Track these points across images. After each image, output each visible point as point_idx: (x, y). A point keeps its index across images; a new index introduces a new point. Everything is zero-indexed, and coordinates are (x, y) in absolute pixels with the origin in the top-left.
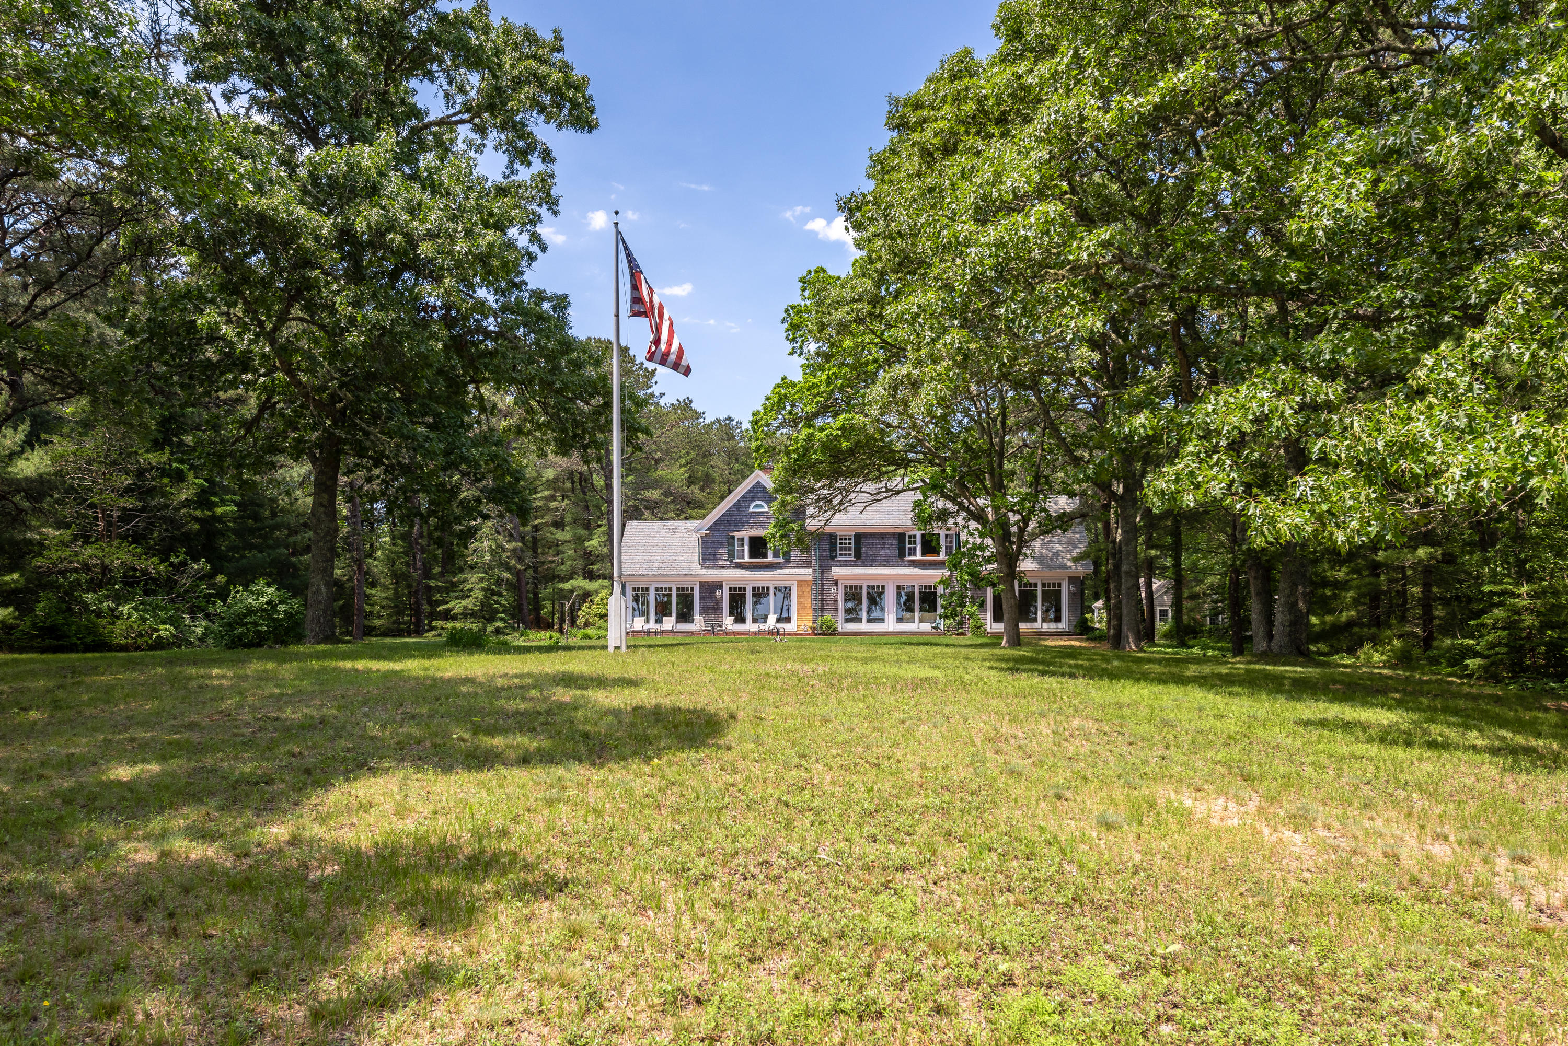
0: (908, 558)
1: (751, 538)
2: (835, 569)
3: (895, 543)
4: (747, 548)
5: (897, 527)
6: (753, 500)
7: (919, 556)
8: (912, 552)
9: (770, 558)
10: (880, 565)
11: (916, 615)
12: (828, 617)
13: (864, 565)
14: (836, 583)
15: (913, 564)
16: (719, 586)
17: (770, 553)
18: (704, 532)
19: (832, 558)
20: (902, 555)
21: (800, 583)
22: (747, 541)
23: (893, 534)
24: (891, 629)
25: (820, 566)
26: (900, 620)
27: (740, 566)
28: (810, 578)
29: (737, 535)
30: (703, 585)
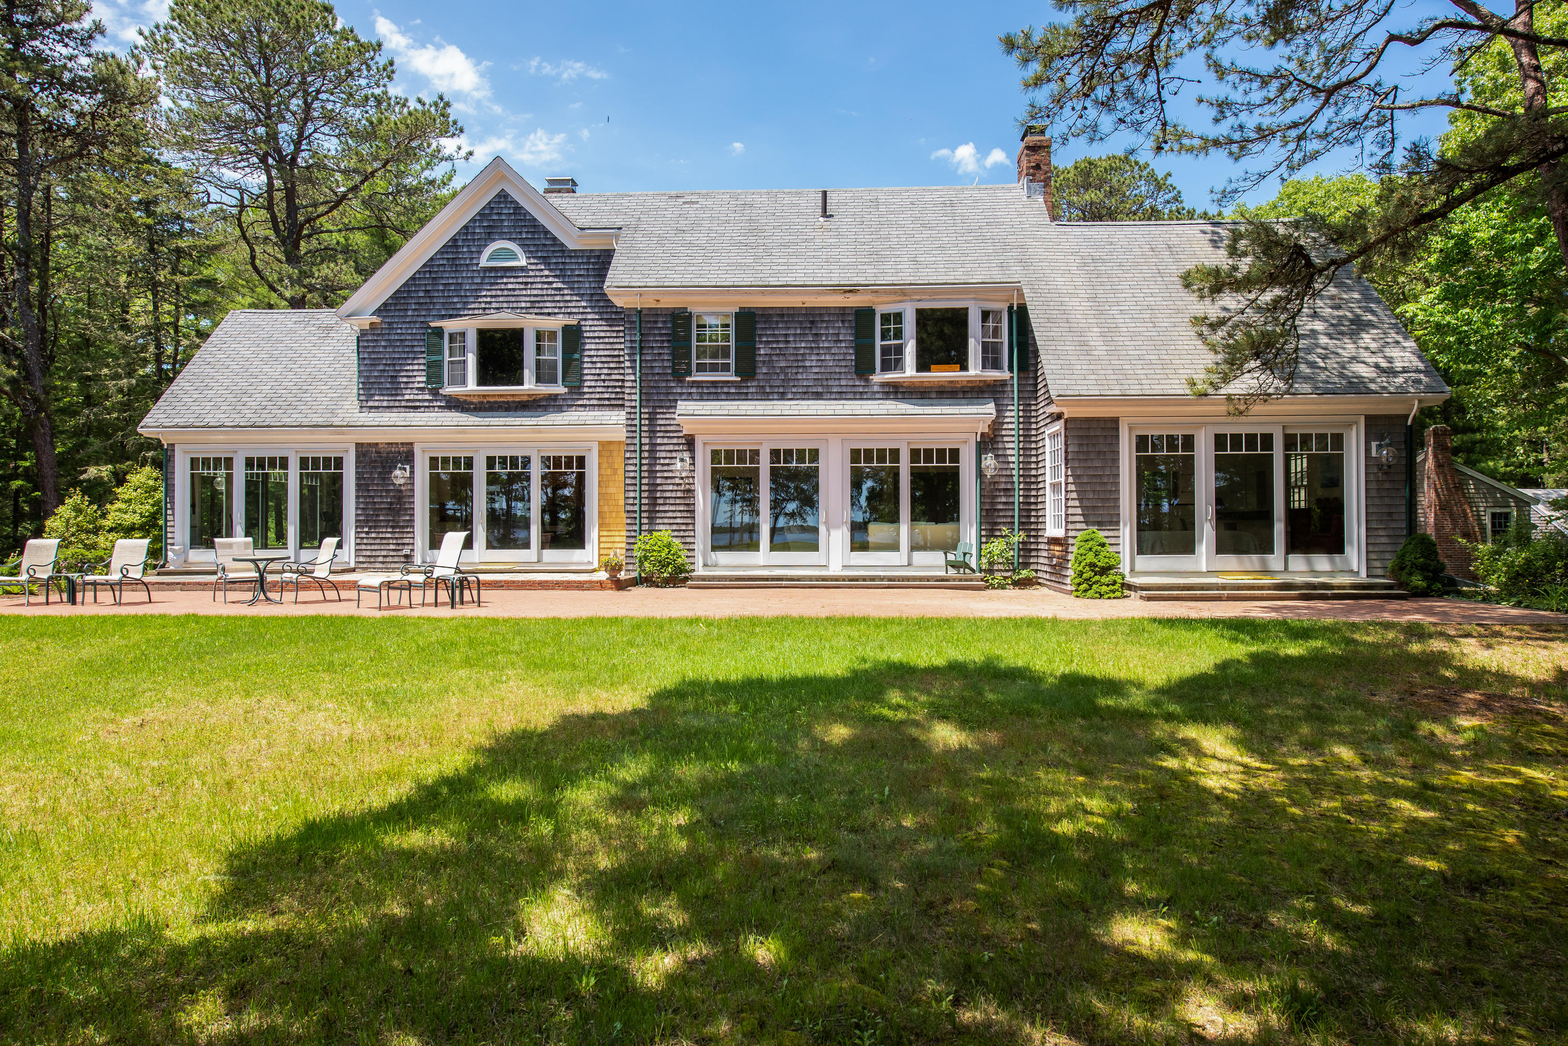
0: (879, 377)
1: (481, 333)
2: (683, 406)
3: (847, 335)
4: (471, 360)
5: (851, 290)
6: (490, 237)
7: (909, 371)
8: (893, 360)
9: (529, 385)
10: (807, 395)
11: (904, 528)
12: (664, 534)
13: (764, 395)
14: (690, 442)
15: (896, 391)
16: (406, 455)
17: (529, 374)
18: (366, 320)
19: (679, 375)
20: (864, 368)
21: (605, 446)
22: (472, 341)
23: (842, 312)
24: (835, 570)
25: (646, 397)
26: (859, 545)
27: (456, 404)
28: (621, 435)
29: (450, 326)
30: (363, 451)
